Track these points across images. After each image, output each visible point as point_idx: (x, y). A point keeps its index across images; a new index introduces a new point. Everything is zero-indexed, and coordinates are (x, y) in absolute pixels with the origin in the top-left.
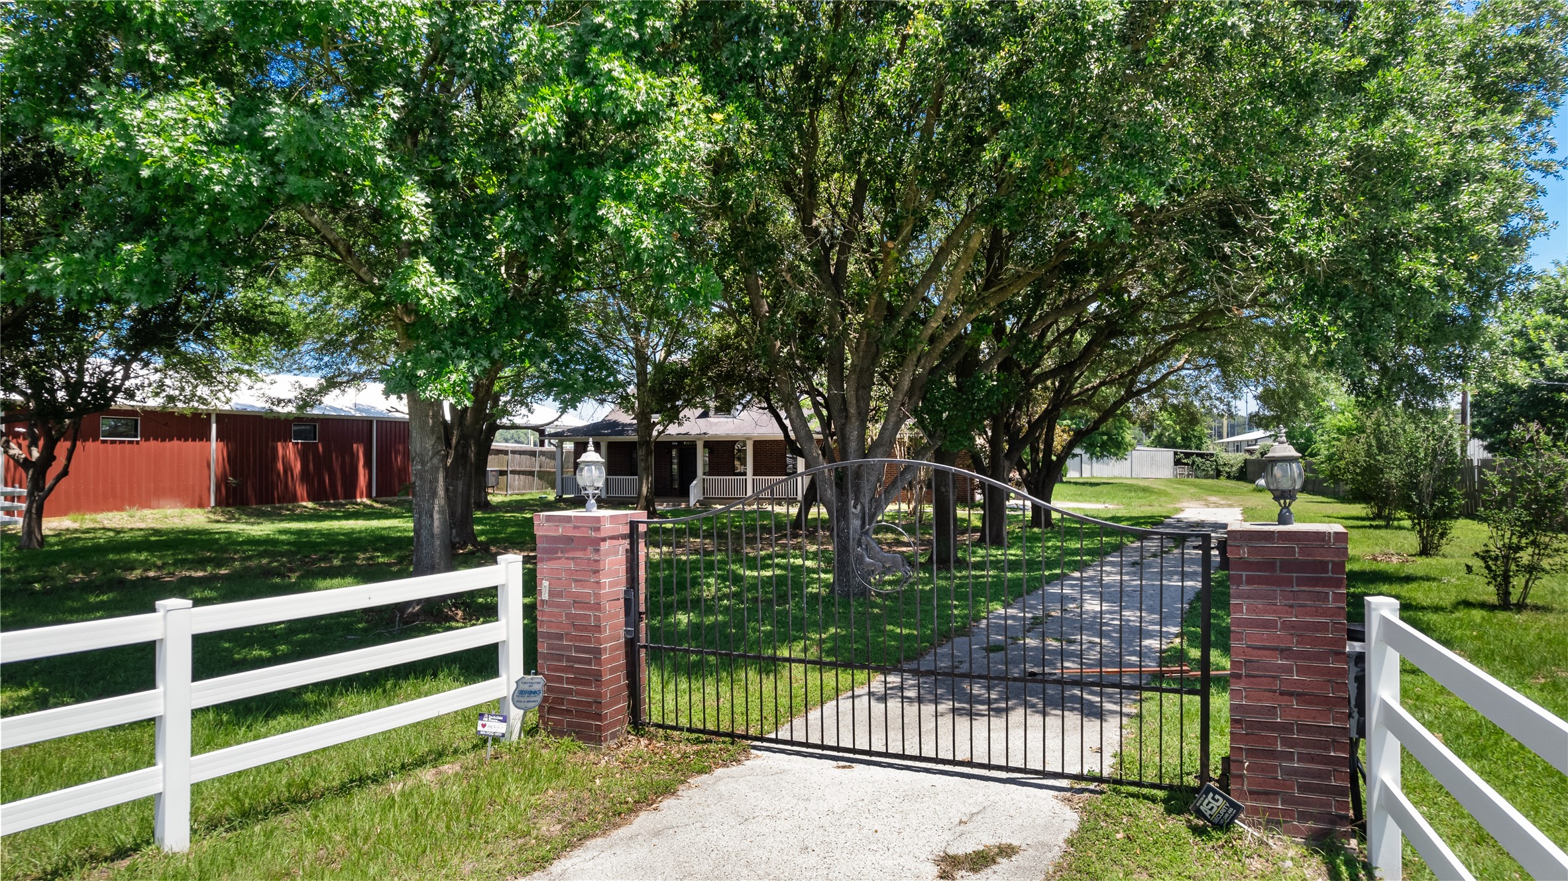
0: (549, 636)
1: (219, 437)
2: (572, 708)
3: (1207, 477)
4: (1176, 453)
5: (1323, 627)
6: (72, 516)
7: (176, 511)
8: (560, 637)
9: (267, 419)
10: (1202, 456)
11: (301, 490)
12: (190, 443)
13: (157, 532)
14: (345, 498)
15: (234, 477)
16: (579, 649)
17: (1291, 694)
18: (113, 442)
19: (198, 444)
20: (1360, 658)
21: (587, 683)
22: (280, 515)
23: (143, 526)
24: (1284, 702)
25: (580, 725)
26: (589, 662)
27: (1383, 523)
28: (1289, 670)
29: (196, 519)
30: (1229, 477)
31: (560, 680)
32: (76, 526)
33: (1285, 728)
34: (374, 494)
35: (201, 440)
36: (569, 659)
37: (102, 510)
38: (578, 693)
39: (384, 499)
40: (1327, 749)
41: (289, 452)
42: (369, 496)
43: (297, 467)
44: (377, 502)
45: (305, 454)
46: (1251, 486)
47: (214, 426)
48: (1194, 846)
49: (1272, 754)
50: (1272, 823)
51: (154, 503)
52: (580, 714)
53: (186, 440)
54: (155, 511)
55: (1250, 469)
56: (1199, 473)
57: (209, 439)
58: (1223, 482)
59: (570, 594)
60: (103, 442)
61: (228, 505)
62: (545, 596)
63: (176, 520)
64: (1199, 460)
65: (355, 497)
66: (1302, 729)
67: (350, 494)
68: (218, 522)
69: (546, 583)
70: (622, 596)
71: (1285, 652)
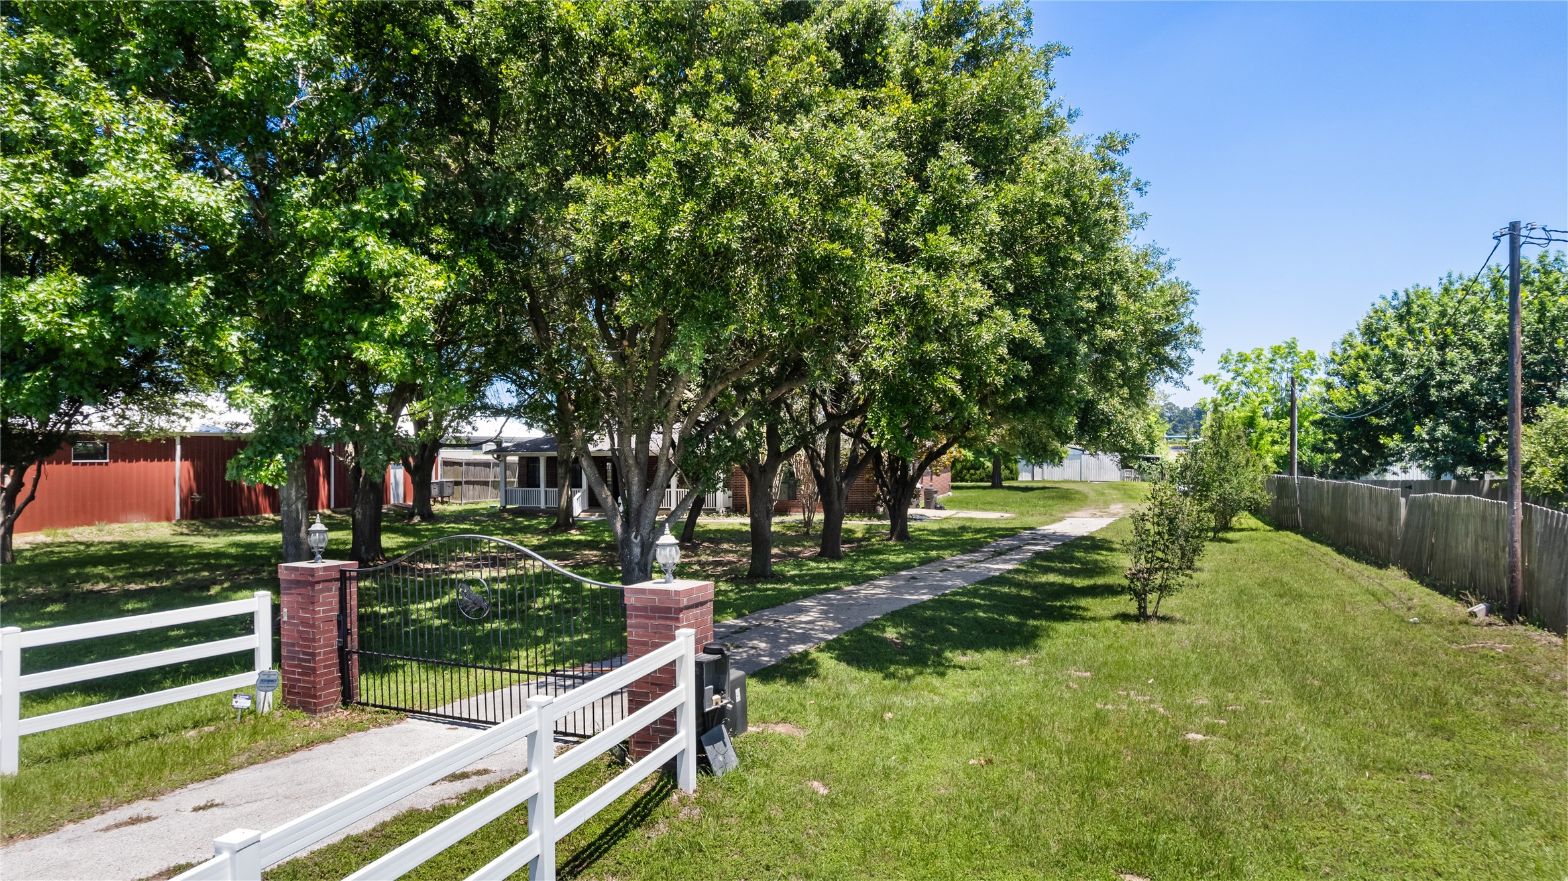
0: (288, 644)
1: (184, 457)
2: (300, 691)
3: (1151, 480)
6: (46, 531)
7: (142, 525)
8: (293, 645)
9: (228, 441)
11: (264, 504)
12: (156, 463)
13: (122, 545)
15: (199, 493)
16: (304, 653)
18: (83, 464)
19: (163, 464)
21: (308, 675)
22: (240, 526)
23: (109, 539)
25: (305, 702)
26: (308, 661)
29: (160, 532)
31: (293, 673)
32: (49, 540)
34: (332, 505)
35: (166, 460)
36: (299, 659)
37: (74, 526)
38: (305, 681)
39: (342, 509)
42: (329, 507)
44: (335, 512)
47: (178, 447)
51: (122, 517)
52: (306, 695)
53: (152, 460)
54: (122, 525)
57: (173, 459)
59: (300, 617)
60: (75, 464)
61: (192, 518)
62: (285, 619)
63: (142, 534)
64: (1145, 464)
68: (182, 534)
69: (285, 610)
70: (335, 618)
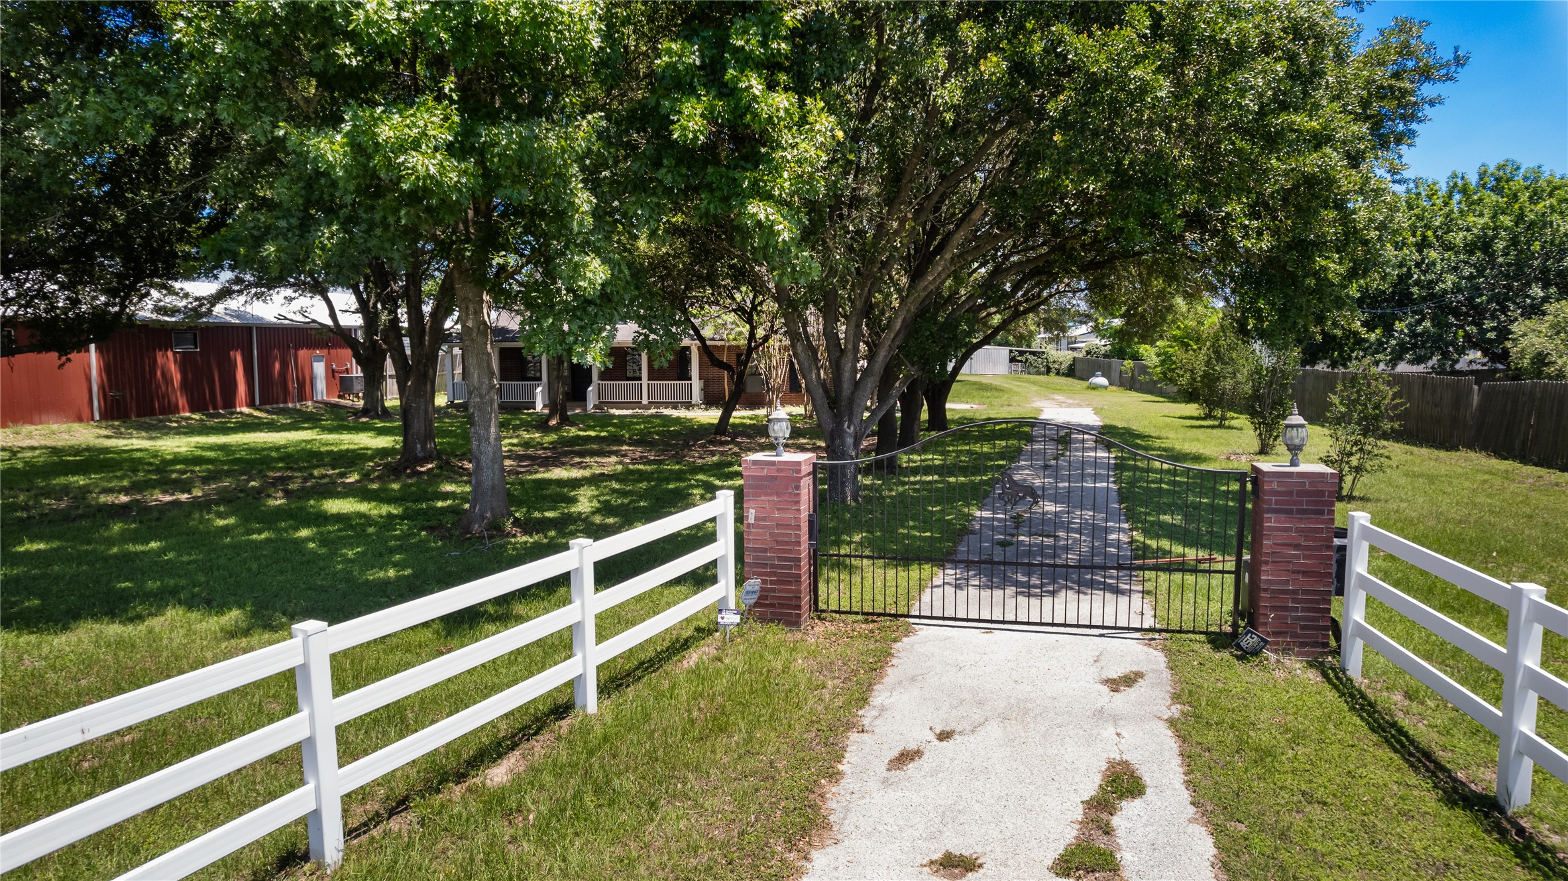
0: (755, 550)
2: (775, 602)
3: (1038, 373)
4: (1011, 351)
5: (1320, 530)
7: (64, 427)
8: (765, 550)
9: (153, 329)
10: (1033, 353)
11: (182, 401)
14: (224, 408)
16: (780, 559)
17: (1298, 572)
19: (75, 357)
20: (1342, 549)
21: (789, 583)
24: (1295, 576)
25: (782, 614)
26: (790, 568)
27: (1216, 423)
28: (1298, 557)
29: (83, 435)
30: (1058, 374)
31: (764, 582)
33: (1294, 592)
34: (257, 402)
35: (79, 353)
36: (773, 566)
38: (780, 591)
39: (268, 407)
40: (1318, 603)
41: (169, 363)
42: (251, 404)
43: (177, 377)
44: (260, 410)
45: (185, 362)
46: (1086, 384)
48: (1239, 667)
49: (1286, 608)
50: (1286, 651)
51: (36, 418)
52: (781, 606)
54: (39, 427)
55: (1078, 367)
56: (1031, 369)
57: (88, 351)
58: (1053, 378)
59: (773, 519)
61: (113, 418)
62: (751, 520)
63: (64, 437)
64: (1031, 358)
65: (235, 407)
66: (1305, 592)
67: (230, 403)
69: (752, 511)
71: (1297, 547)
